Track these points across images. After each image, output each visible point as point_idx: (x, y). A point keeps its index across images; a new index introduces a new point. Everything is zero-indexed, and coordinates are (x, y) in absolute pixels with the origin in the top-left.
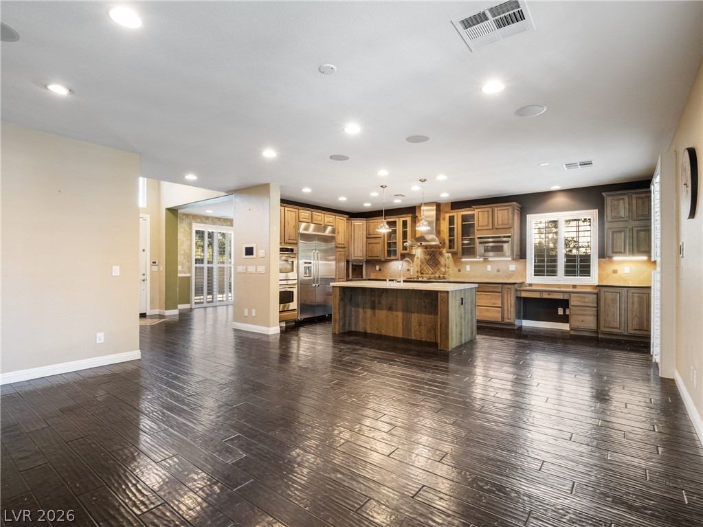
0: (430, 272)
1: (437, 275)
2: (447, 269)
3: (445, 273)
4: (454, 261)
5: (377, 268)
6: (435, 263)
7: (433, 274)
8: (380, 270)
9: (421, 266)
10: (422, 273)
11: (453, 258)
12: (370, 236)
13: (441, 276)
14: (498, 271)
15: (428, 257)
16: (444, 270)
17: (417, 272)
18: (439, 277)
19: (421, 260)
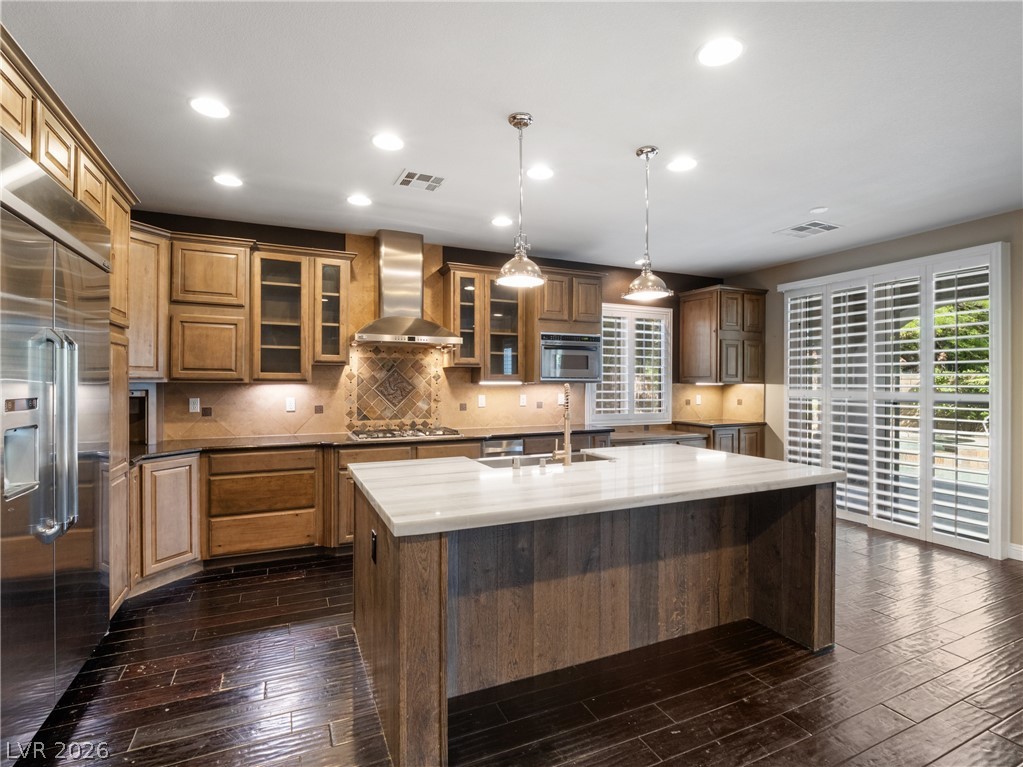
0: (388, 413)
1: (407, 420)
2: (433, 404)
3: (428, 413)
4: (450, 384)
5: (195, 406)
6: (403, 390)
7: (395, 417)
8: (206, 412)
9: (359, 397)
10: (365, 418)
11: (447, 377)
12: (191, 297)
13: (419, 421)
14: (540, 406)
15: (381, 375)
16: (425, 407)
17: (350, 414)
18: (413, 425)
19: (360, 382)
